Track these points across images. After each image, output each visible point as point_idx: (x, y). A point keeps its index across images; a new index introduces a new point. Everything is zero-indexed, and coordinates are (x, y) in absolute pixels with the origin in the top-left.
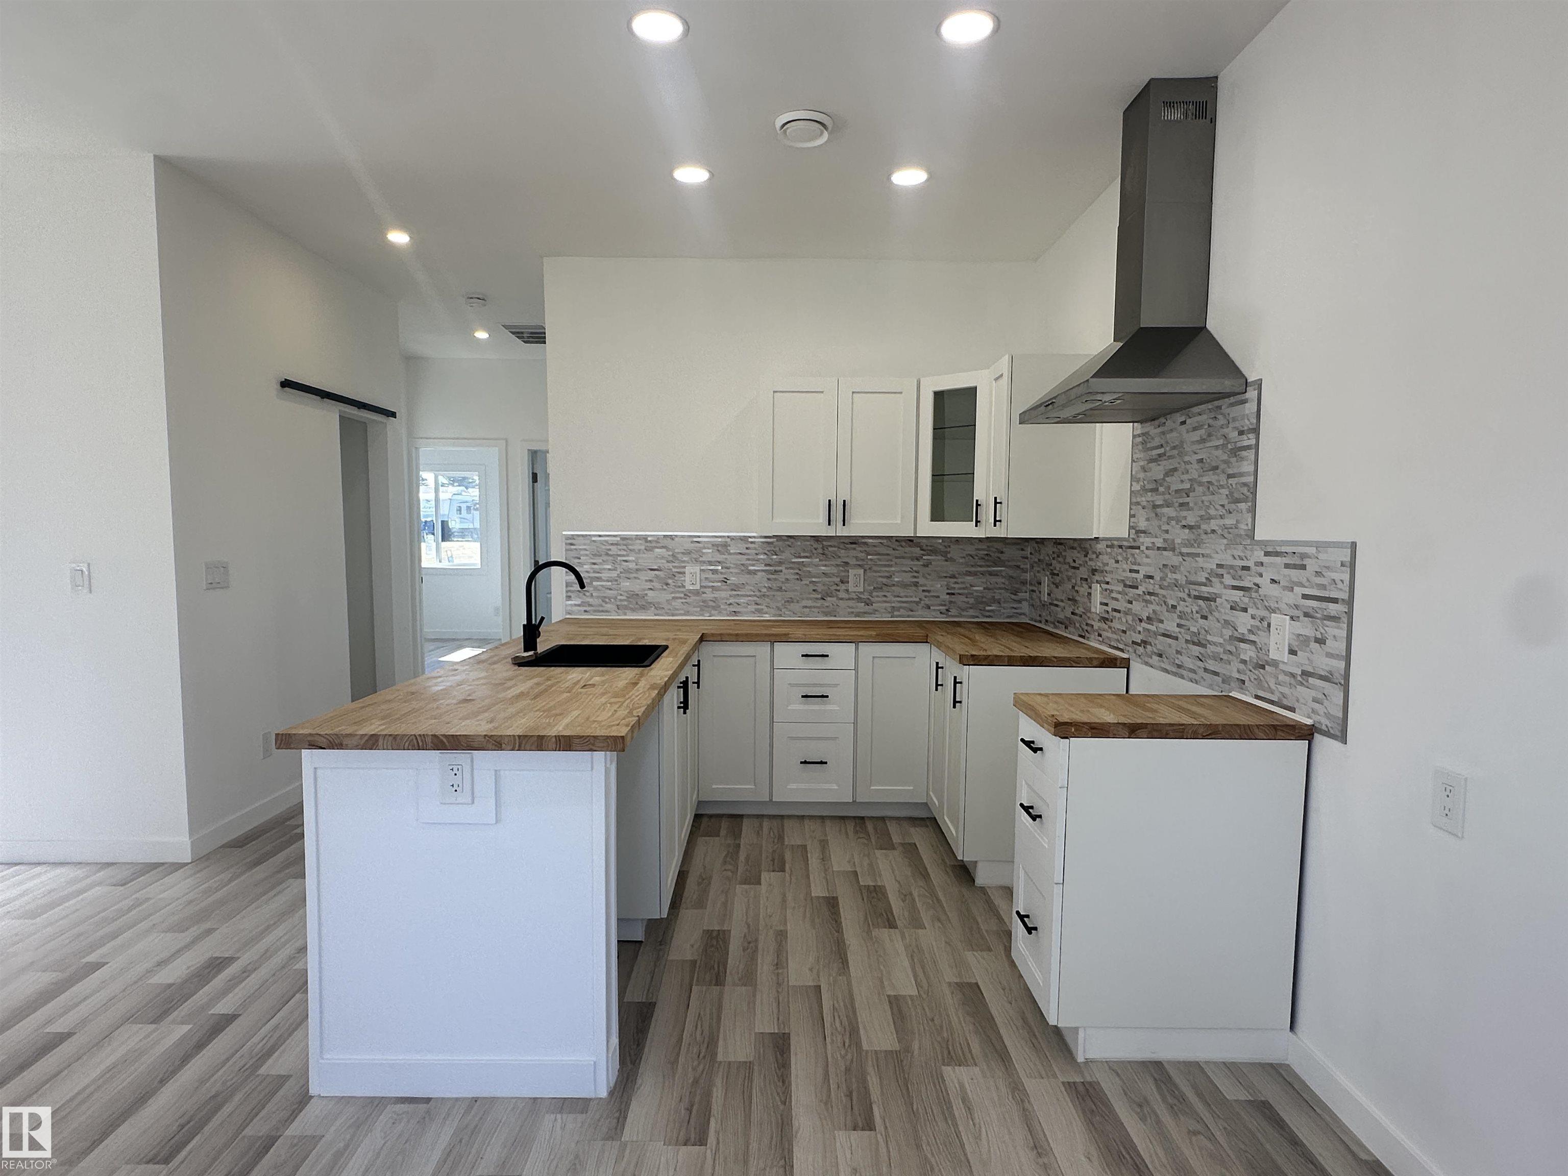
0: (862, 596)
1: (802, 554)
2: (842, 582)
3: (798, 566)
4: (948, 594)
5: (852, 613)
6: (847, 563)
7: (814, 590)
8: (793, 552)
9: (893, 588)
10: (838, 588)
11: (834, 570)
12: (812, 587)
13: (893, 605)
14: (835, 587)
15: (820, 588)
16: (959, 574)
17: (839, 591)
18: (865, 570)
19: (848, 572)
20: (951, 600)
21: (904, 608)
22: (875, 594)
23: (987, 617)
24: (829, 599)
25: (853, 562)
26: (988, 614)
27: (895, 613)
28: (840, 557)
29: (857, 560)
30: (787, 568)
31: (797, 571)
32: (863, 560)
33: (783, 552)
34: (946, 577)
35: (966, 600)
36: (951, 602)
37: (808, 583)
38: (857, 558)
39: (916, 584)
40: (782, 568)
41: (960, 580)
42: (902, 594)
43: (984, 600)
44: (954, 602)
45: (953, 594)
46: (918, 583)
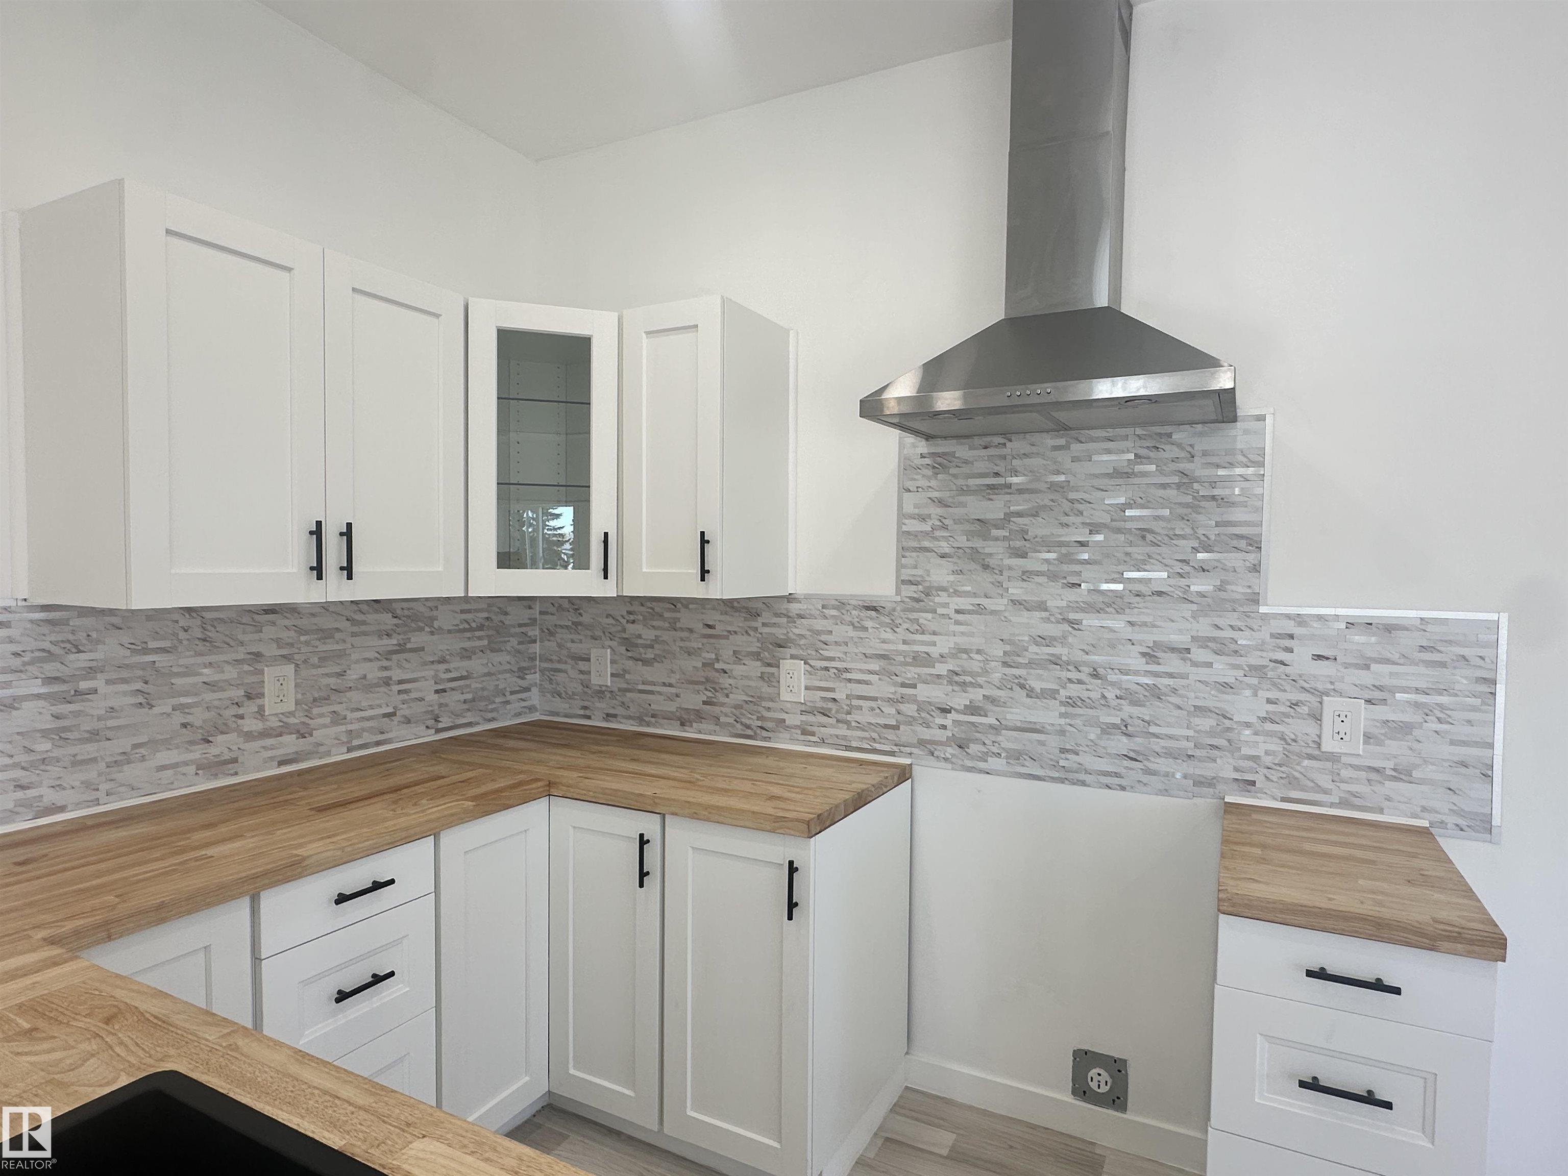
0: (292, 720)
1: (152, 645)
2: (249, 697)
3: (140, 673)
4: (437, 692)
5: (272, 758)
6: (258, 655)
7: (184, 725)
8: (126, 640)
9: (348, 694)
10: (241, 711)
11: (231, 673)
12: (179, 718)
13: (350, 727)
14: (234, 710)
15: (198, 717)
16: (451, 655)
17: (242, 717)
18: (297, 665)
19: (261, 672)
20: (442, 701)
21: (370, 730)
22: (315, 711)
23: (490, 720)
24: (220, 738)
25: (270, 650)
26: (490, 715)
27: (356, 743)
28: (242, 643)
29: (279, 647)
30: (108, 682)
31: (139, 685)
32: (292, 645)
33: (98, 642)
34: (432, 662)
35: (463, 697)
36: (441, 705)
37: (168, 709)
38: (278, 641)
39: (387, 682)
40: (98, 683)
41: (452, 666)
42: (364, 704)
43: (485, 693)
44: (447, 705)
45: (444, 691)
46: (390, 678)
